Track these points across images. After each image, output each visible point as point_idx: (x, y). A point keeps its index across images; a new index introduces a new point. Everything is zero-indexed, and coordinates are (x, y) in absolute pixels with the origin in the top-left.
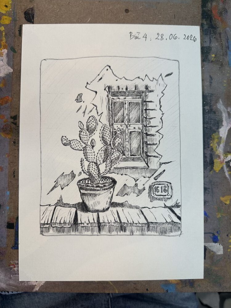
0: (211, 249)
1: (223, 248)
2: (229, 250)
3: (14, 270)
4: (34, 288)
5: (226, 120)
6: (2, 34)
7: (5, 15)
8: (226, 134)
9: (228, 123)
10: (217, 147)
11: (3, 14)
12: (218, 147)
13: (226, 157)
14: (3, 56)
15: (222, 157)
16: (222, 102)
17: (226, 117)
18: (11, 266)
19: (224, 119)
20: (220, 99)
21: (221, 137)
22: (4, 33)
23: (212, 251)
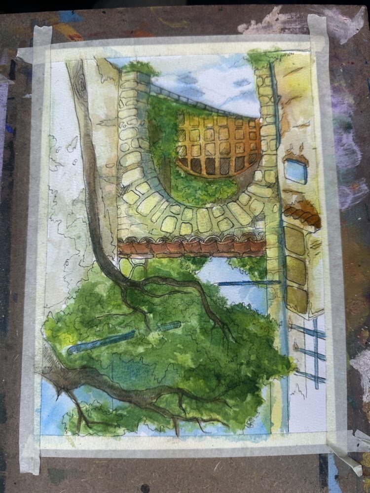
0: (1, 76)
4: (280, 10)
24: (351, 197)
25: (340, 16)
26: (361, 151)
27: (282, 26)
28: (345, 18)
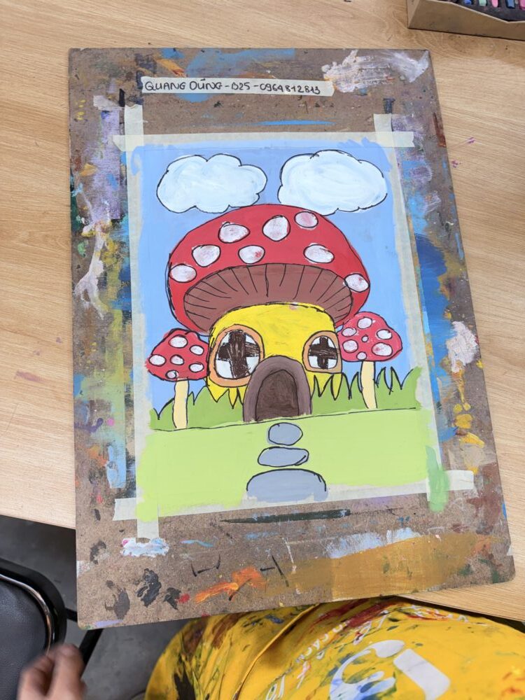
0: (111, 103)
1: (93, 103)
2: (83, 101)
3: (387, 73)
4: (357, 53)
5: (92, 287)
6: (465, 396)
7: (466, 429)
8: (91, 266)
9: (89, 282)
10: (108, 244)
11: (471, 431)
12: (106, 245)
13: (91, 230)
14: (457, 361)
15: (98, 229)
16: (99, 316)
17: (92, 292)
18: (391, 78)
19: (96, 287)
20: (103, 319)
21: (101, 259)
22: (463, 398)
23: (109, 99)
24: (427, 206)
25: (408, 59)
26: (432, 169)
27: (359, 67)
28: (412, 60)
